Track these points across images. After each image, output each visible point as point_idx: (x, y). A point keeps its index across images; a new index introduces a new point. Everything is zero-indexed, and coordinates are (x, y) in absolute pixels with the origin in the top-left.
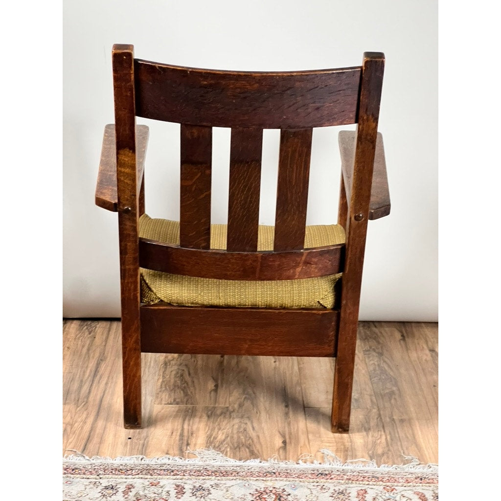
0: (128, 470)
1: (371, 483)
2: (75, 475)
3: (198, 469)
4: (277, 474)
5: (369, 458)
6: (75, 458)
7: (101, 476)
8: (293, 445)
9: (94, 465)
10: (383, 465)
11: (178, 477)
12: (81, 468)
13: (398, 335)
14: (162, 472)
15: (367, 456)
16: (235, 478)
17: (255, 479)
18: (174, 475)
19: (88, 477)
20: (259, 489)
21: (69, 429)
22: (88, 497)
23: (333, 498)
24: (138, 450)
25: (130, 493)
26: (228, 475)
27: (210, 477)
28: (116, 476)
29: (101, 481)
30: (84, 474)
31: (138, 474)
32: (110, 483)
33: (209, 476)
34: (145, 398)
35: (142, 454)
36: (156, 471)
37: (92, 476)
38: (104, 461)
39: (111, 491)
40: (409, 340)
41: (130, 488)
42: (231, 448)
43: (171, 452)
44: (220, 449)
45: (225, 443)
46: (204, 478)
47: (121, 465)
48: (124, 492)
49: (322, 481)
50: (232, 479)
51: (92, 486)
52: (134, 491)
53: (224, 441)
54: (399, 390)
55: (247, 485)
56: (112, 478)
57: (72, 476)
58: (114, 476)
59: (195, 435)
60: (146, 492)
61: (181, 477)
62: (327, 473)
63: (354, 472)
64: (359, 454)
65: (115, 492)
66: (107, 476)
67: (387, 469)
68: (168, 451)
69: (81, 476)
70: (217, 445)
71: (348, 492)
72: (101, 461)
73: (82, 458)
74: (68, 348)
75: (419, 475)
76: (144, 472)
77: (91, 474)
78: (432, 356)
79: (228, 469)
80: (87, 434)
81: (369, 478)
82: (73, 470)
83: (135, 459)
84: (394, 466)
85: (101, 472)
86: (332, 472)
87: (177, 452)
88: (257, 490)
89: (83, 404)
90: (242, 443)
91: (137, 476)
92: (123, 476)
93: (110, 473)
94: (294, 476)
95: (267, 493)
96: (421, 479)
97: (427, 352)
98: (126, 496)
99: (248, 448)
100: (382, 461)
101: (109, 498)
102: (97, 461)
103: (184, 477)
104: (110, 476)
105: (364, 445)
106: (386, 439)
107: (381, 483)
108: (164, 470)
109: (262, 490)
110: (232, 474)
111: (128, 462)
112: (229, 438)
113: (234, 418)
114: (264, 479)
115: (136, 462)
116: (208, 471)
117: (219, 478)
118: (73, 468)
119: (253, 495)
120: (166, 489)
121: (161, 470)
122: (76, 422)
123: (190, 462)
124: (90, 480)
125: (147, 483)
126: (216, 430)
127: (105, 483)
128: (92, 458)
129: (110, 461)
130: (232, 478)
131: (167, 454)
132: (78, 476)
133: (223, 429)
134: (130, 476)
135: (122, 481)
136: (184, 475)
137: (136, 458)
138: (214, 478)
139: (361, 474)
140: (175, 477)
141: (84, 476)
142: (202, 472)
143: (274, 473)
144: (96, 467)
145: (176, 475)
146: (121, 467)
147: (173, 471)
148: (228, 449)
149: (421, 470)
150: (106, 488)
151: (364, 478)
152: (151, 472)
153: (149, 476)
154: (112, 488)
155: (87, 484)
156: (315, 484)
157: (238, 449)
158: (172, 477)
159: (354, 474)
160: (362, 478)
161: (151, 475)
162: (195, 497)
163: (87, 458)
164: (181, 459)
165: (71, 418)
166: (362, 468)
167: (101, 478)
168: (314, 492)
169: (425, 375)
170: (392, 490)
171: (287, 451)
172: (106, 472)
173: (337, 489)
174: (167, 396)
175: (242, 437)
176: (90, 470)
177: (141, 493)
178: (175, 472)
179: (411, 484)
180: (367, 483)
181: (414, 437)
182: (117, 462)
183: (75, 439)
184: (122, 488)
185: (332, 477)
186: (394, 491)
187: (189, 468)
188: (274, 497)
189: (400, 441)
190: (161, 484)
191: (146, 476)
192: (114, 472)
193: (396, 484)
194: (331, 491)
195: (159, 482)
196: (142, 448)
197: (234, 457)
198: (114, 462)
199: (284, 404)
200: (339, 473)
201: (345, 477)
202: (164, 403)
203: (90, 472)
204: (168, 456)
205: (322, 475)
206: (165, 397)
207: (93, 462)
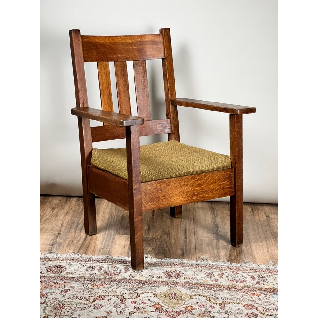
0: (100, 261)
1: (226, 270)
4: (178, 265)
5: (227, 261)
6: (74, 255)
8: (187, 254)
10: (233, 264)
11: (126, 264)
12: (77, 259)
13: (250, 209)
14: (118, 262)
15: (226, 259)
16: (155, 266)
17: (166, 267)
18: (124, 264)
19: (80, 262)
20: (167, 271)
21: (71, 243)
22: (80, 271)
23: (206, 276)
24: (106, 253)
25: (101, 270)
26: (152, 265)
28: (95, 263)
29: (87, 264)
30: (78, 261)
32: (91, 266)
34: (111, 232)
35: (108, 255)
36: (115, 262)
37: (82, 262)
38: (88, 256)
39: (92, 269)
40: (255, 212)
41: (101, 268)
42: (154, 254)
43: (123, 254)
45: (152, 252)
48: (98, 270)
49: (201, 269)
51: (82, 266)
52: (103, 269)
53: (151, 251)
54: (247, 233)
55: (161, 269)
56: (92, 263)
57: (72, 262)
60: (109, 270)
61: (127, 265)
62: (204, 265)
64: (222, 258)
65: (93, 269)
67: (235, 265)
71: (214, 273)
73: (77, 255)
74: (71, 209)
75: (252, 268)
76: (109, 262)
77: (82, 261)
78: (267, 219)
79: (153, 262)
80: (80, 245)
81: (225, 268)
82: (72, 260)
83: (104, 256)
84: (239, 264)
85: (86, 261)
86: (206, 265)
88: (166, 271)
89: (78, 233)
90: (160, 252)
91: (105, 263)
92: (98, 263)
94: (186, 266)
95: (172, 273)
96: (253, 270)
97: (265, 217)
98: (99, 271)
99: (164, 255)
100: (234, 262)
101: (90, 272)
102: (85, 257)
104: (91, 263)
105: (225, 255)
106: (237, 253)
107: (232, 270)
108: (119, 261)
109: (170, 271)
110: (154, 264)
111: (101, 258)
112: (154, 250)
113: (157, 242)
114: (171, 266)
115: (105, 258)
119: (164, 273)
120: (120, 269)
122: (75, 240)
124: (81, 264)
125: (110, 266)
127: (88, 265)
129: (92, 257)
131: (121, 255)
132: (75, 262)
133: (151, 246)
134: (101, 263)
135: (97, 265)
136: (129, 264)
140: (125, 264)
141: (78, 262)
143: (176, 264)
144: (84, 259)
146: (97, 259)
147: (124, 262)
148: (153, 255)
149: (254, 266)
150: (89, 267)
152: (112, 262)
153: (111, 264)
154: (92, 268)
155: (79, 265)
156: (197, 270)
157: (158, 255)
158: (123, 264)
159: (218, 266)
160: (222, 268)
161: (113, 263)
162: (134, 273)
163: (80, 255)
164: (128, 257)
165: (72, 238)
166: (223, 264)
168: (196, 273)
169: (262, 227)
170: (237, 274)
171: (184, 256)
172: (89, 261)
173: (208, 272)
174: (122, 232)
175: (161, 250)
177: (107, 270)
178: (125, 263)
179: (247, 271)
180: (224, 270)
181: (252, 253)
182: (95, 257)
183: (74, 248)
184: (98, 268)
185: (206, 267)
186: (238, 274)
188: (175, 274)
189: (244, 254)
190: (117, 267)
191: (110, 264)
192: (93, 261)
193: (239, 271)
194: (205, 272)
195: (116, 266)
196: (108, 252)
197: (156, 258)
199: (184, 237)
200: (210, 266)
201: (213, 267)
202: (120, 234)
203: (81, 260)
204: (121, 256)
205: (201, 266)
206: (121, 231)
207: (82, 257)
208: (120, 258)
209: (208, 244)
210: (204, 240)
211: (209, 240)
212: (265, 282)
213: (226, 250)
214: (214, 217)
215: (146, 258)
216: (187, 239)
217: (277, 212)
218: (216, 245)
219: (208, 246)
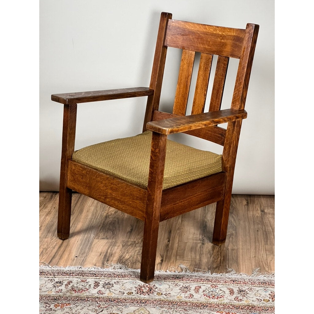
0: (71, 273)
1: (204, 283)
2: (41, 276)
3: (110, 273)
5: (208, 270)
6: (44, 266)
7: (56, 276)
8: (166, 262)
9: (53, 271)
10: (214, 273)
11: (97, 277)
12: (46, 272)
13: (245, 202)
15: (207, 268)
16: (129, 278)
18: (96, 277)
19: (48, 276)
20: (140, 285)
21: (44, 251)
22: (46, 287)
23: (181, 290)
24: (79, 263)
25: (69, 286)
26: (125, 277)
27: (115, 278)
28: (64, 277)
29: (55, 279)
30: (47, 275)
31: (76, 276)
32: (60, 280)
33: (115, 277)
34: (90, 235)
35: (81, 265)
36: (86, 274)
37: (50, 276)
39: (59, 284)
40: (250, 206)
41: (69, 283)
42: (131, 263)
43: (97, 264)
44: (125, 263)
46: (112, 278)
47: (68, 271)
48: (66, 285)
49: (177, 281)
50: (127, 279)
51: (49, 281)
52: (71, 284)
53: (128, 259)
54: (236, 233)
55: (134, 282)
56: (61, 277)
58: (62, 276)
59: (113, 256)
60: (78, 285)
61: (99, 277)
62: (181, 277)
63: (196, 277)
64: (203, 267)
65: (61, 285)
66: (59, 276)
67: (216, 276)
68: (96, 264)
69: (45, 276)
70: (124, 261)
71: (190, 287)
72: (58, 268)
73: (47, 267)
74: (54, 208)
75: (233, 279)
76: (79, 275)
77: (51, 275)
78: (261, 214)
79: (127, 273)
80: (54, 254)
81: (204, 280)
84: (220, 274)
85: (56, 274)
86: (184, 276)
87: (100, 264)
88: (139, 285)
89: (55, 238)
90: (138, 260)
91: (75, 277)
92: (68, 277)
93: (61, 275)
94: (162, 278)
95: (144, 287)
96: (234, 281)
97: (259, 212)
98: (67, 287)
100: (215, 271)
101: (57, 288)
102: (55, 268)
103: (101, 278)
104: (61, 276)
105: (207, 263)
106: (221, 259)
107: (210, 283)
108: (91, 274)
109: (142, 285)
110: (127, 276)
111: (72, 269)
112: (131, 258)
113: (137, 247)
115: (77, 269)
116: (115, 275)
117: (120, 278)
118: (42, 272)
119: (136, 288)
120: (90, 284)
121: (89, 274)
122: (49, 247)
123: (107, 270)
124: (49, 278)
125: (79, 280)
126: (125, 253)
127: (57, 280)
128: (53, 267)
129: (62, 269)
130: (127, 278)
132: (43, 276)
133: (130, 253)
134: (71, 277)
135: (66, 279)
136: (101, 277)
137: (77, 267)
138: (117, 278)
139: (200, 278)
140: (96, 278)
141: (47, 276)
142: (111, 275)
144: (54, 272)
145: (97, 276)
146: (68, 272)
147: (95, 274)
149: (236, 276)
150: (57, 282)
151: (201, 280)
152: (83, 275)
153: (82, 277)
154: (60, 283)
155: (47, 280)
156: (173, 283)
157: (135, 264)
158: (94, 277)
159: (197, 278)
160: (200, 280)
161: (83, 276)
162: (104, 288)
163: (50, 266)
164: (102, 268)
165: (47, 245)
166: (202, 275)
167: (55, 277)
168: (171, 287)
169: (254, 224)
170: (216, 287)
171: (163, 265)
172: (59, 274)
173: (184, 285)
174: (103, 234)
176: (50, 273)
177: (75, 285)
178: (96, 275)
179: (227, 284)
180: (202, 282)
181: (237, 259)
182: (67, 269)
183: (46, 257)
184: (66, 283)
185: (184, 279)
186: (217, 287)
187: (105, 273)
188: (148, 289)
189: (228, 261)
190: (87, 281)
191: (80, 277)
192: (63, 274)
193: (218, 284)
194: (181, 286)
195: (86, 280)
196: (82, 262)
197: (132, 267)
198: (65, 269)
199: (167, 240)
200: (188, 277)
201: (191, 279)
202: (100, 238)
203: (50, 274)
204: (95, 267)
205: (178, 278)
206: (101, 235)
207: (53, 269)
208: (93, 269)
209: (191, 248)
210: (188, 244)
211: (193, 243)
212: (244, 297)
213: (209, 256)
214: (204, 214)
215: (121, 268)
216: (169, 243)
217: (273, 204)
218: (200, 250)
219: (191, 251)
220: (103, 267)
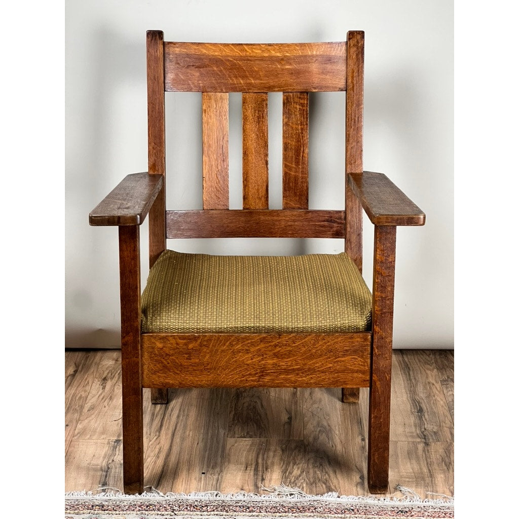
0: (203, 507)
2: (150, 512)
3: (274, 505)
4: (356, 511)
6: (149, 494)
7: (176, 513)
9: (168, 501)
11: (254, 514)
12: (156, 504)
14: (238, 508)
15: (448, 491)
16: (312, 514)
17: (333, 516)
18: (250, 512)
19: (163, 513)
24: (212, 485)
26: (305, 511)
27: (287, 514)
28: (192, 513)
29: (176, 518)
30: (159, 510)
31: (214, 511)
33: (285, 512)
34: (218, 431)
35: (216, 490)
36: (231, 508)
37: (167, 513)
38: (178, 497)
42: (307, 484)
43: (246, 487)
44: (296, 484)
45: (301, 478)
46: (281, 514)
47: (197, 501)
50: (310, 516)
53: (300, 476)
56: (187, 514)
57: (146, 512)
58: (189, 513)
59: (269, 470)
61: (257, 514)
62: (407, 510)
63: (435, 509)
64: (440, 489)
66: (182, 512)
68: (242, 486)
69: (156, 512)
70: (292, 480)
72: (176, 497)
73: (156, 495)
76: (219, 509)
77: (166, 510)
79: (305, 504)
81: (450, 514)
82: (147, 506)
83: (210, 495)
85: (175, 508)
86: (412, 509)
87: (252, 488)
89: (155, 438)
90: (318, 477)
91: (212, 513)
92: (198, 513)
93: (185, 510)
94: (373, 513)
99: (325, 484)
102: (172, 497)
103: (260, 514)
104: (185, 513)
108: (240, 506)
110: (309, 509)
111: (203, 498)
112: (304, 473)
113: (309, 452)
114: (343, 516)
115: (211, 498)
116: (285, 507)
117: (296, 514)
118: (148, 504)
121: (237, 506)
123: (267, 498)
124: (165, 517)
126: (291, 465)
128: (166, 495)
129: (185, 497)
130: (309, 514)
131: (242, 489)
132: (153, 512)
133: (299, 464)
134: (205, 513)
136: (260, 512)
137: (211, 493)
138: (290, 514)
139: (442, 511)
140: (251, 514)
141: (159, 513)
142: (278, 508)
143: (353, 510)
144: (171, 503)
145: (253, 511)
146: (196, 503)
147: (248, 508)
148: (305, 485)
151: (445, 514)
152: (227, 509)
153: (225, 513)
157: (314, 485)
158: (248, 514)
159: (436, 510)
160: (443, 515)
161: (227, 511)
163: (161, 494)
164: (256, 495)
166: (443, 504)
167: (175, 514)
172: (181, 508)
174: (240, 429)
176: (165, 505)
178: (251, 509)
182: (192, 497)
185: (413, 513)
187: (265, 504)
191: (222, 513)
192: (189, 508)
196: (217, 484)
197: (311, 492)
198: (189, 497)
199: (360, 438)
200: (420, 509)
201: (426, 514)
202: (237, 436)
203: (165, 507)
204: (243, 492)
205: (402, 512)
206: (238, 429)
207: (167, 498)
208: (241, 497)
209: (408, 453)
210: (399, 444)
211: (409, 442)
213: (445, 468)
214: (411, 387)
215: (292, 494)
216: (365, 443)
218: (424, 456)
219: (410, 459)
220: (258, 492)
